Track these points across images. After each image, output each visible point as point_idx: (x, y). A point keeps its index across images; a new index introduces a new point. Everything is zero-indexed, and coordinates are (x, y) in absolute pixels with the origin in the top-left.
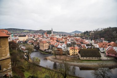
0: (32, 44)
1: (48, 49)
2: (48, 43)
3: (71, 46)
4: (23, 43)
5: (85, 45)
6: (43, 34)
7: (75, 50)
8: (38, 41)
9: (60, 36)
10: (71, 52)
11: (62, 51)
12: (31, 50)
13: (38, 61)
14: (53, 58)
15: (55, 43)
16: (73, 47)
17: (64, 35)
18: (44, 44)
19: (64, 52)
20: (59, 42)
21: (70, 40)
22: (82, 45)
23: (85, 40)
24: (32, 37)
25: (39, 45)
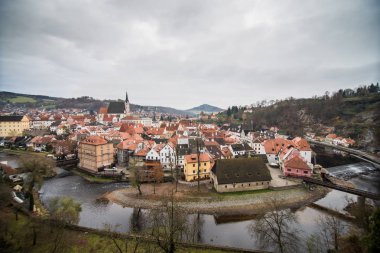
0: (49, 148)
1: (113, 165)
2: (111, 145)
3: (189, 153)
4: (9, 145)
5: (230, 148)
6: (92, 113)
7: (202, 164)
8: (74, 138)
9: (154, 120)
10: (190, 171)
11: (161, 169)
12: (44, 173)
13: (70, 212)
14: (128, 195)
15: (137, 143)
16: (195, 156)
17: (167, 116)
18: (99, 149)
19: (167, 172)
20: (150, 139)
21: (186, 134)
22: (222, 147)
23: (230, 133)
24: (50, 123)
25: (77, 153)
